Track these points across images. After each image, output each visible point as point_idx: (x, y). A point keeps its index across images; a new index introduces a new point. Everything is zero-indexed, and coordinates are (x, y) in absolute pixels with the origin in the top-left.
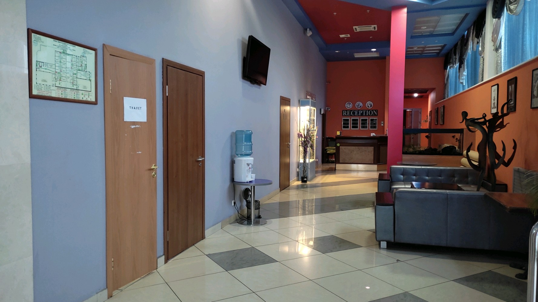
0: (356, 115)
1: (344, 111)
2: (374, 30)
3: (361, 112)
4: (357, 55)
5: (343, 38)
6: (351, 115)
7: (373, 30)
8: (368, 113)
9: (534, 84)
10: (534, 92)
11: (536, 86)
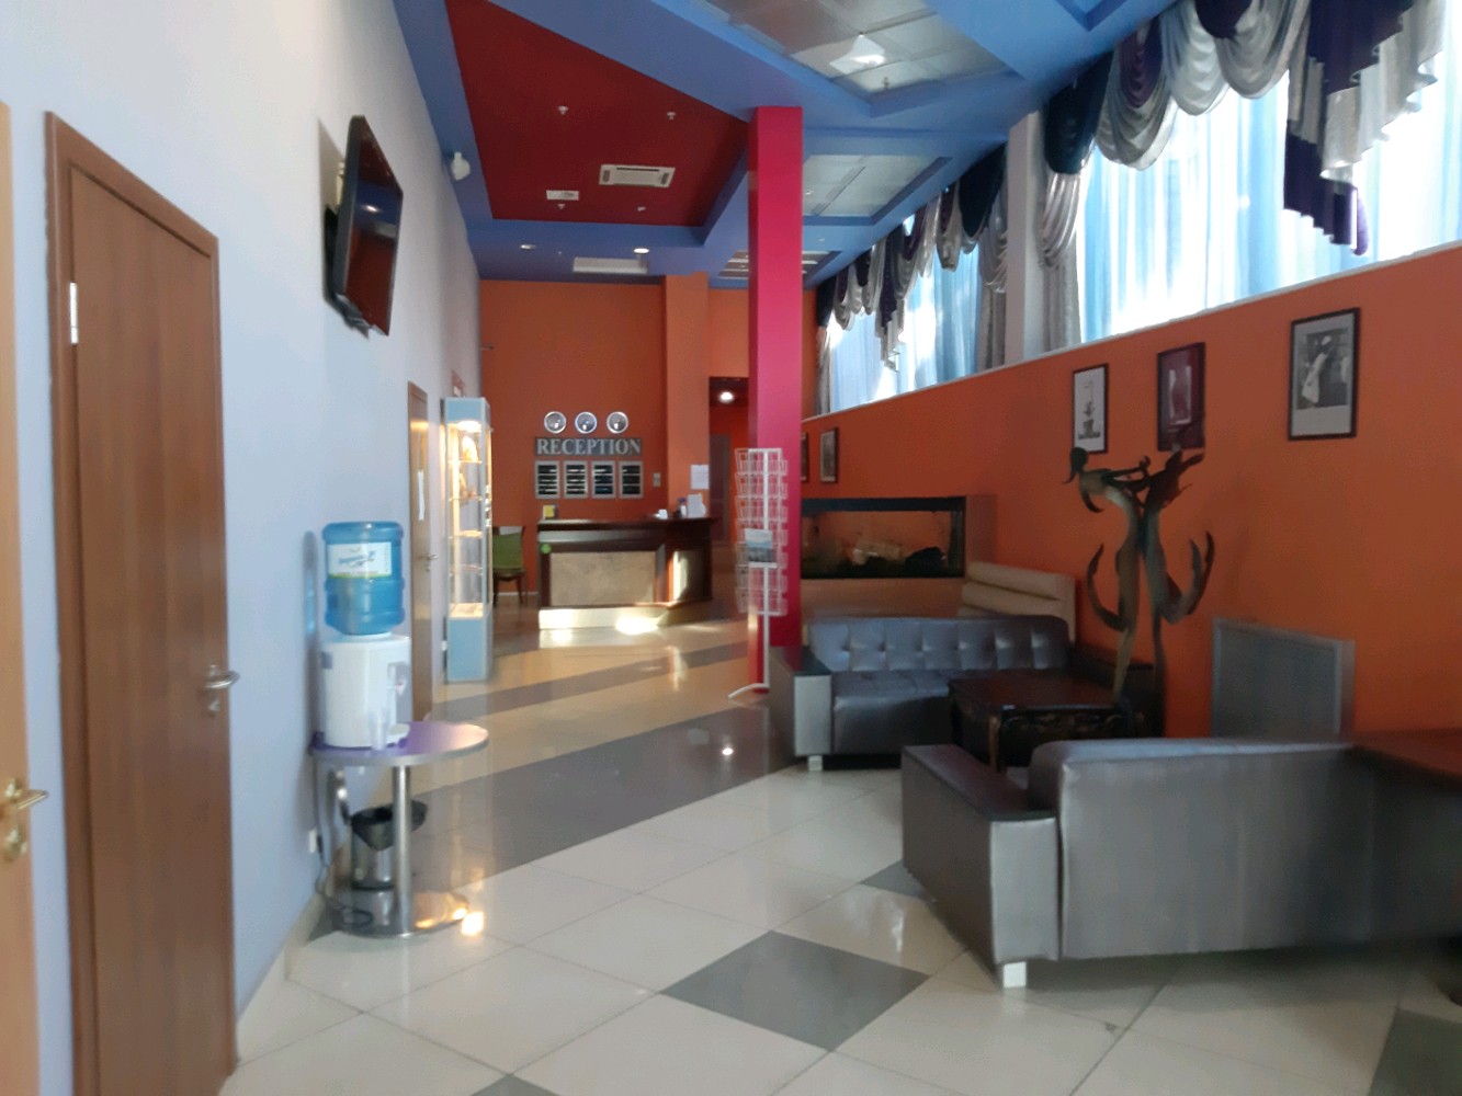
0: (578, 452)
1: (540, 441)
2: (661, 186)
3: (594, 445)
4: (582, 266)
5: (557, 202)
6: (562, 453)
7: (658, 184)
8: (615, 447)
9: (1299, 362)
10: (1300, 388)
11: (1312, 370)
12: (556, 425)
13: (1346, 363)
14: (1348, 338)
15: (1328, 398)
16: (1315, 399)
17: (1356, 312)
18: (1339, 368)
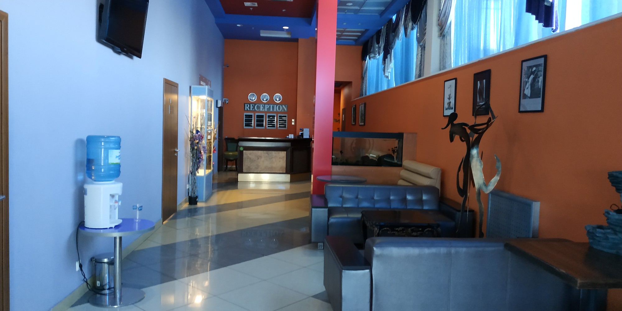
0: (261, 110)
1: (246, 105)
2: (290, 1)
3: (268, 107)
4: (264, 34)
5: (249, 7)
6: (255, 110)
8: (276, 109)
9: (524, 79)
10: (524, 90)
11: (529, 82)
12: (254, 98)
13: (541, 79)
14: (542, 68)
15: (534, 95)
16: (529, 95)
17: (545, 57)
18: (538, 81)
